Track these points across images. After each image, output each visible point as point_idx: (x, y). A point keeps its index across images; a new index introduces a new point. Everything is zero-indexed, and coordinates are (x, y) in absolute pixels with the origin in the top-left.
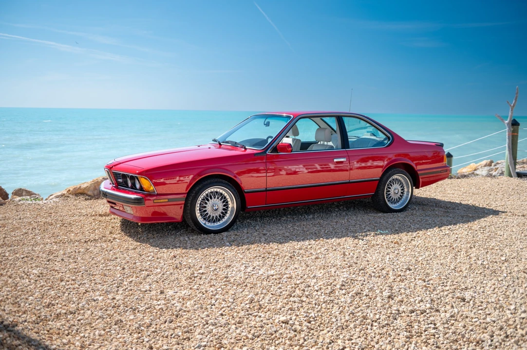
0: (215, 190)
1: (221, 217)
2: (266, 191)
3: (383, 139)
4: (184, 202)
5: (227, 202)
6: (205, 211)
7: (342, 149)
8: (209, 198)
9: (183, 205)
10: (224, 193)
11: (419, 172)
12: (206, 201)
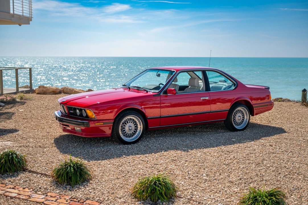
0: (130, 117)
1: (134, 134)
2: (160, 117)
3: (231, 85)
4: (112, 125)
5: (137, 125)
6: (124, 130)
7: (206, 91)
8: (127, 123)
9: (112, 126)
10: (135, 119)
11: (253, 106)
12: (125, 125)
